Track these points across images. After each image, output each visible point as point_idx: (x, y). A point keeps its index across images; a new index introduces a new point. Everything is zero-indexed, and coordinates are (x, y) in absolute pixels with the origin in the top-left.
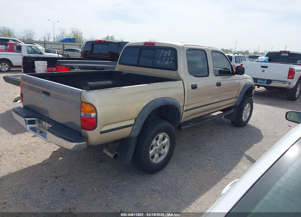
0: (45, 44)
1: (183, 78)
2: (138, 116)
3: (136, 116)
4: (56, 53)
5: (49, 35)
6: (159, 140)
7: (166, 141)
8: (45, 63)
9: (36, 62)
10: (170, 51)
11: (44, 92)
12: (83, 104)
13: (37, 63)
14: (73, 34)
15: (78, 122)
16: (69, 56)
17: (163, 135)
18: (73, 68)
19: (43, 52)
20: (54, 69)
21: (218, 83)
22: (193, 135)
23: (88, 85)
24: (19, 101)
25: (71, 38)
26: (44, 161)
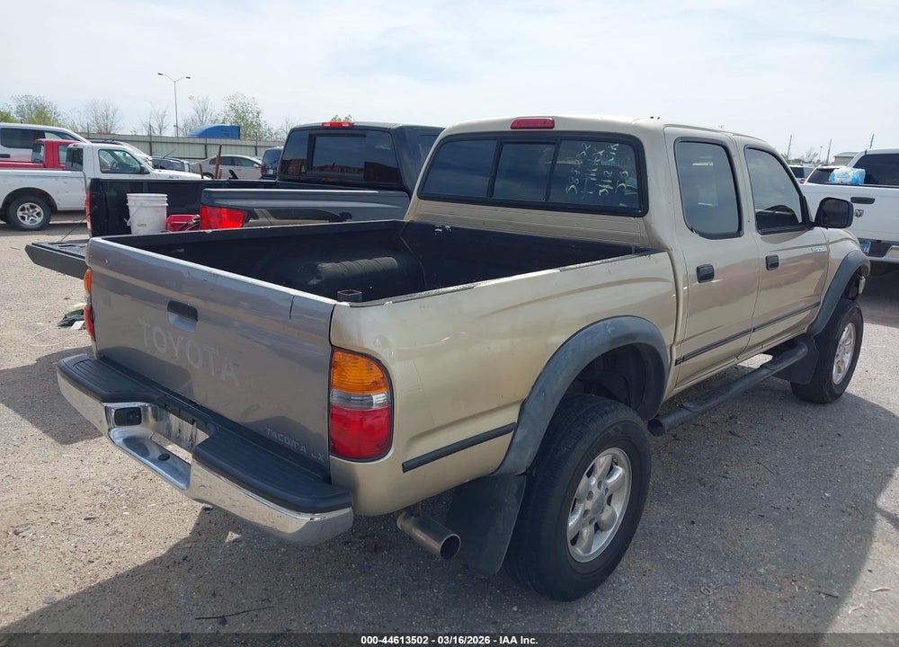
0: (150, 143)
1: (668, 243)
2: (531, 392)
3: (523, 393)
4: (184, 171)
5: (163, 117)
6: (597, 475)
7: (617, 476)
8: (161, 200)
9: (131, 197)
10: (614, 147)
11: (175, 307)
12: (338, 355)
13: (134, 200)
14: (233, 114)
15: (317, 425)
16: (235, 177)
17: (610, 456)
18: (251, 213)
19: (148, 167)
20: (190, 219)
21: (770, 257)
22: (675, 436)
23: (319, 272)
24: (78, 324)
25: (228, 124)
26: (171, 550)
